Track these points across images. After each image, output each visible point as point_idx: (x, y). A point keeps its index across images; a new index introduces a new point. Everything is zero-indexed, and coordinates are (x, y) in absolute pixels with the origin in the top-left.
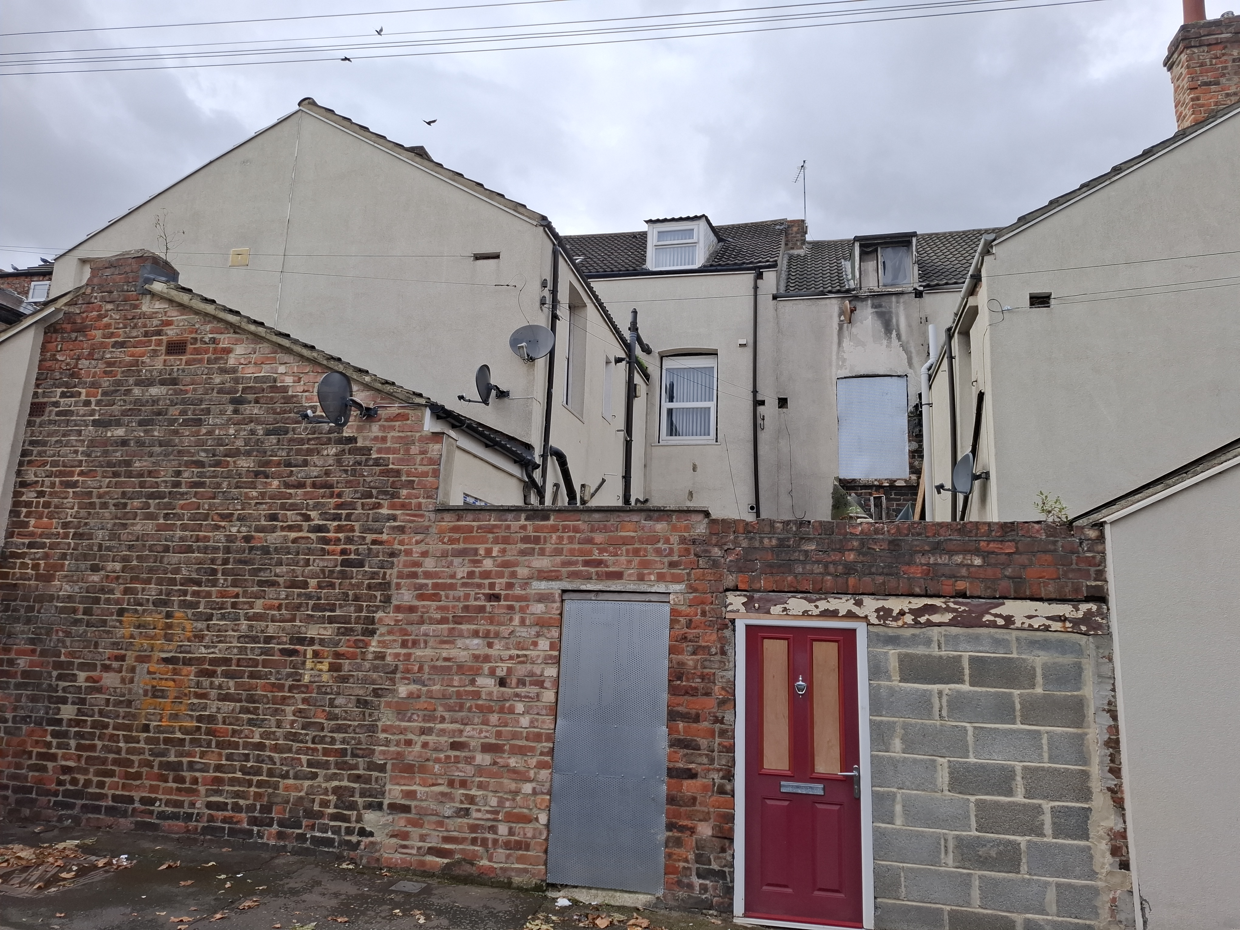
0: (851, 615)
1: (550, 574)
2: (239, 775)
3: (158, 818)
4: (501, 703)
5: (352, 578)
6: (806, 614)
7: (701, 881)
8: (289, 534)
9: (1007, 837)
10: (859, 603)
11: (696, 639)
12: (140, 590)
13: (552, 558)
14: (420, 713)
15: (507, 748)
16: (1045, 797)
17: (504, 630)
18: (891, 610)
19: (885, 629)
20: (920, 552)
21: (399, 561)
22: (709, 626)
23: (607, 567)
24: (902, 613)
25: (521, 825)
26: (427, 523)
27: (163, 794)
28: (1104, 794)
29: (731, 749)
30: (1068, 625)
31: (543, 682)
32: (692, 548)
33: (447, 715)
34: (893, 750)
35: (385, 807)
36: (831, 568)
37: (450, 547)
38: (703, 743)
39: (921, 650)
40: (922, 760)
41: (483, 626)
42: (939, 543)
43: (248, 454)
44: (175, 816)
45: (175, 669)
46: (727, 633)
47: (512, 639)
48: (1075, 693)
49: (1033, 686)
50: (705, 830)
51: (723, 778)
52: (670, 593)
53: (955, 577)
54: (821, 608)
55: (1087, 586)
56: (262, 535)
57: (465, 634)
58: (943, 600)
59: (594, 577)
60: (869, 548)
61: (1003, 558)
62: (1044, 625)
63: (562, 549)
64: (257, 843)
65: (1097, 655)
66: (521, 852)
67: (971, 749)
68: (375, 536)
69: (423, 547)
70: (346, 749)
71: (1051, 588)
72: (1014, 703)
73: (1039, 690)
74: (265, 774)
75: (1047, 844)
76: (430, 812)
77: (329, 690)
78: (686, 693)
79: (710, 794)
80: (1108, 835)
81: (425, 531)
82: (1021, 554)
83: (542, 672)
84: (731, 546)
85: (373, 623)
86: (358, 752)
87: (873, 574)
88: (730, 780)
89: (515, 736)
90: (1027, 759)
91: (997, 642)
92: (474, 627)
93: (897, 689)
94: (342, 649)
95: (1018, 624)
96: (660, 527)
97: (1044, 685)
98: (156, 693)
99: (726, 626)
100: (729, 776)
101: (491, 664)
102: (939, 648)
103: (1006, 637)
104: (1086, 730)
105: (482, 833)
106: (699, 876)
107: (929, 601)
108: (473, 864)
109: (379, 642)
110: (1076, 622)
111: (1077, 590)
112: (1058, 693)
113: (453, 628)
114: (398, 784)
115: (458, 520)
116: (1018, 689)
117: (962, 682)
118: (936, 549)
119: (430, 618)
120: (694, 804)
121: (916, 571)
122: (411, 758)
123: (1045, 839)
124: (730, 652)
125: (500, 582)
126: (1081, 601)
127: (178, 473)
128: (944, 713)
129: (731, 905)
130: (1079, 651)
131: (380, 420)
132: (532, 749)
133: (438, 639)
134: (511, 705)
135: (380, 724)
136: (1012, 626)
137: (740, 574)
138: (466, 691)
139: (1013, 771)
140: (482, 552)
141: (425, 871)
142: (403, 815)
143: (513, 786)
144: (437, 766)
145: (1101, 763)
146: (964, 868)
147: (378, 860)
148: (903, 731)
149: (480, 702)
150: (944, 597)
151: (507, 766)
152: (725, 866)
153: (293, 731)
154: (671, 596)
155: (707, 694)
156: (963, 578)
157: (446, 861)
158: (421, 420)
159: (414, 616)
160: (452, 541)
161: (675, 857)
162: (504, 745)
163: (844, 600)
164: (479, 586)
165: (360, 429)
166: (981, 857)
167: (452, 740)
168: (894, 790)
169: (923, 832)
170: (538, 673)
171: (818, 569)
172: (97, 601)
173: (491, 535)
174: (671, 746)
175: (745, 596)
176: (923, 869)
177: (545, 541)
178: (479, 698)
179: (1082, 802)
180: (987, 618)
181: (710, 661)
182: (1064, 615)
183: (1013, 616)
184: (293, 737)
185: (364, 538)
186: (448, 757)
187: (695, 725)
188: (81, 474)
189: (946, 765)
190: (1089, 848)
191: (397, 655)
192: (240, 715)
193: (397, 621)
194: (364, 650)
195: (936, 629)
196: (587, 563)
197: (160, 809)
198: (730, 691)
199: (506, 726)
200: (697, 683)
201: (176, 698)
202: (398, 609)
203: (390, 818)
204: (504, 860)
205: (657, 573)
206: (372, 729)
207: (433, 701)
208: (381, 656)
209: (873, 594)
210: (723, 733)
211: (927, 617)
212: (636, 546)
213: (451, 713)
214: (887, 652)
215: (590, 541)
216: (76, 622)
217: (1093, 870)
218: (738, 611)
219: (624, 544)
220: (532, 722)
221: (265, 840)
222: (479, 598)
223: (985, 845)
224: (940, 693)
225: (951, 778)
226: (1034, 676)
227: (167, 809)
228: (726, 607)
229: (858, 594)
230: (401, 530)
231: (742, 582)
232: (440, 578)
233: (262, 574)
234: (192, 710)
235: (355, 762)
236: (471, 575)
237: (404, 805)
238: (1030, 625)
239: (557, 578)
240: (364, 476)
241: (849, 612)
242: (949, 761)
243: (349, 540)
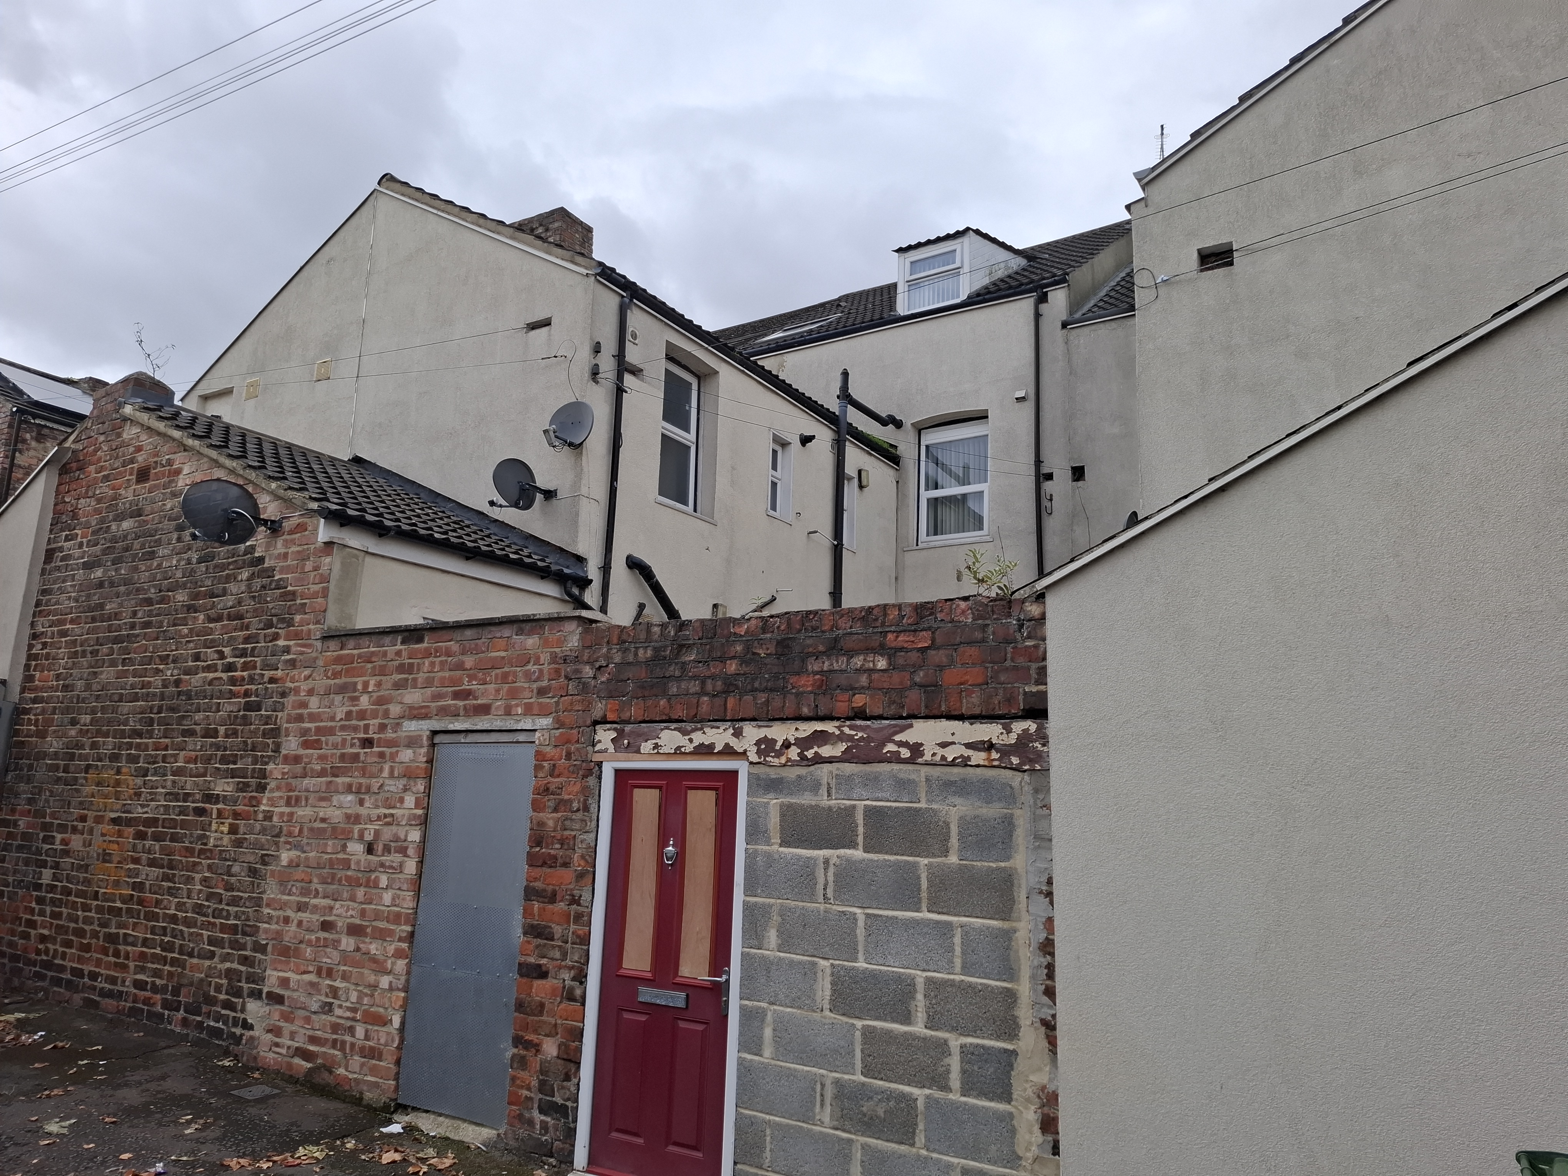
0: (728, 752)
1: (420, 711)
2: (158, 951)
3: (99, 996)
4: (368, 875)
5: (251, 724)
6: (679, 752)
7: (543, 1118)
8: (207, 674)
9: (901, 1087)
10: (738, 734)
11: (559, 791)
12: (101, 743)
13: (423, 691)
14: (298, 884)
15: (369, 930)
16: (953, 1029)
17: (375, 784)
18: (774, 741)
19: (768, 769)
20: (813, 654)
21: (288, 701)
22: (573, 772)
23: (476, 698)
24: (787, 745)
25: (376, 1028)
26: (314, 655)
27: (105, 969)
28: (1036, 1029)
29: (585, 940)
30: (995, 755)
31: (406, 848)
32: (562, 666)
33: (320, 888)
34: (766, 946)
35: (264, 996)
36: (709, 686)
37: (332, 682)
38: (557, 930)
39: (806, 799)
40: (800, 963)
41: (357, 780)
42: (836, 640)
43: (184, 586)
44: (110, 994)
45: (119, 831)
46: (592, 781)
47: (381, 794)
48: (1003, 864)
49: (946, 853)
50: (550, 1048)
51: (574, 979)
52: (535, 730)
53: (852, 689)
54: (696, 743)
55: (1025, 693)
56: (188, 677)
57: (341, 789)
58: (837, 724)
59: (462, 713)
60: (754, 654)
61: (914, 656)
62: (962, 756)
63: (434, 677)
64: (166, 1029)
65: (1035, 803)
66: (374, 1062)
67: (861, 948)
68: (272, 672)
69: (310, 684)
70: (237, 925)
71: (975, 699)
72: (919, 878)
73: (953, 859)
74: (177, 950)
75: (952, 1103)
76: (298, 1006)
77: (228, 856)
78: (544, 864)
79: (558, 999)
80: (1039, 1097)
81: (311, 664)
82: (938, 649)
83: (406, 836)
84: (604, 663)
85: (265, 777)
86: (248, 929)
87: (756, 690)
88: (581, 983)
89: (378, 916)
90: (931, 967)
91: (904, 786)
92: (348, 780)
93: (776, 856)
94: (240, 808)
95: (927, 757)
96: (532, 642)
97: (960, 851)
98: (106, 857)
99: (589, 773)
100: (581, 977)
101: (361, 826)
102: (829, 795)
103: (913, 776)
104: (1014, 924)
105: (342, 1035)
106: (541, 1111)
107: (819, 726)
108: (331, 1072)
109: (269, 799)
110: (1006, 751)
111: (1010, 700)
112: (979, 864)
113: (331, 782)
114: (275, 969)
115: (341, 649)
116: (926, 857)
117: (853, 845)
118: (833, 648)
119: (312, 770)
120: (541, 1013)
121: (806, 683)
122: (287, 939)
123: (951, 1096)
124: (593, 808)
125: (374, 723)
126: (1015, 717)
127: (135, 613)
128: (830, 893)
129: (572, 1152)
130: (1010, 797)
131: (283, 534)
132: (391, 933)
133: (317, 795)
134: (376, 877)
135: (265, 896)
136: (920, 760)
137: (611, 701)
138: (337, 859)
139: (911, 984)
140: (360, 687)
141: (291, 1076)
142: (278, 1007)
143: (372, 978)
144: (308, 950)
145: (1033, 977)
146: (844, 1131)
147: (255, 1058)
148: (779, 919)
149: (349, 873)
150: (838, 719)
151: (368, 953)
152: (568, 1099)
153: (199, 902)
154: (537, 734)
155: (566, 865)
156: (862, 690)
157: (309, 1065)
158: (316, 529)
159: (298, 768)
160: (336, 675)
161: (518, 1082)
162: (367, 926)
163: (721, 730)
164: (355, 729)
165: (268, 546)
166: (865, 1115)
167: (322, 919)
168: (764, 1005)
169: (795, 1070)
170: (403, 837)
171: (694, 687)
172: (72, 757)
173: (370, 665)
174: (525, 933)
175: (615, 729)
176: (792, 1127)
177: (418, 670)
178: (349, 868)
179: (1004, 1041)
180: (890, 747)
181: (571, 819)
182: (990, 741)
183: (922, 745)
184: (199, 909)
185: (263, 675)
186: (318, 939)
187: (551, 906)
188: (72, 621)
189: (828, 971)
190: (1011, 1116)
191: (282, 814)
192: (163, 883)
193: (284, 774)
194: (256, 809)
195: (826, 767)
196: (457, 695)
197: (102, 985)
198: (589, 860)
199: (370, 903)
200: (555, 850)
201: (119, 863)
202: (286, 759)
203: (267, 1009)
204: (358, 1070)
205: (525, 704)
206: (258, 903)
207: (309, 870)
208: (268, 816)
209: (754, 719)
210: (578, 917)
211: (816, 749)
212: (506, 669)
213: (325, 886)
214: (768, 803)
215: (460, 666)
216: (58, 780)
217: (1014, 1152)
218: (606, 750)
219: (493, 668)
220: (393, 899)
221: (173, 1027)
222: (354, 744)
223: (871, 1098)
224: (826, 862)
225: (834, 991)
226: (947, 838)
227: (106, 985)
228: (594, 745)
229: (737, 720)
230: (292, 663)
231: (612, 711)
232: (322, 721)
233: (185, 722)
234: (129, 877)
235: (244, 941)
236: (349, 715)
237: (279, 995)
238: (943, 758)
239: (426, 717)
240: (268, 602)
241: (727, 745)
242: (832, 965)
243: (252, 680)
